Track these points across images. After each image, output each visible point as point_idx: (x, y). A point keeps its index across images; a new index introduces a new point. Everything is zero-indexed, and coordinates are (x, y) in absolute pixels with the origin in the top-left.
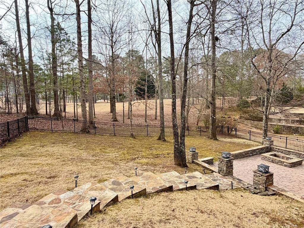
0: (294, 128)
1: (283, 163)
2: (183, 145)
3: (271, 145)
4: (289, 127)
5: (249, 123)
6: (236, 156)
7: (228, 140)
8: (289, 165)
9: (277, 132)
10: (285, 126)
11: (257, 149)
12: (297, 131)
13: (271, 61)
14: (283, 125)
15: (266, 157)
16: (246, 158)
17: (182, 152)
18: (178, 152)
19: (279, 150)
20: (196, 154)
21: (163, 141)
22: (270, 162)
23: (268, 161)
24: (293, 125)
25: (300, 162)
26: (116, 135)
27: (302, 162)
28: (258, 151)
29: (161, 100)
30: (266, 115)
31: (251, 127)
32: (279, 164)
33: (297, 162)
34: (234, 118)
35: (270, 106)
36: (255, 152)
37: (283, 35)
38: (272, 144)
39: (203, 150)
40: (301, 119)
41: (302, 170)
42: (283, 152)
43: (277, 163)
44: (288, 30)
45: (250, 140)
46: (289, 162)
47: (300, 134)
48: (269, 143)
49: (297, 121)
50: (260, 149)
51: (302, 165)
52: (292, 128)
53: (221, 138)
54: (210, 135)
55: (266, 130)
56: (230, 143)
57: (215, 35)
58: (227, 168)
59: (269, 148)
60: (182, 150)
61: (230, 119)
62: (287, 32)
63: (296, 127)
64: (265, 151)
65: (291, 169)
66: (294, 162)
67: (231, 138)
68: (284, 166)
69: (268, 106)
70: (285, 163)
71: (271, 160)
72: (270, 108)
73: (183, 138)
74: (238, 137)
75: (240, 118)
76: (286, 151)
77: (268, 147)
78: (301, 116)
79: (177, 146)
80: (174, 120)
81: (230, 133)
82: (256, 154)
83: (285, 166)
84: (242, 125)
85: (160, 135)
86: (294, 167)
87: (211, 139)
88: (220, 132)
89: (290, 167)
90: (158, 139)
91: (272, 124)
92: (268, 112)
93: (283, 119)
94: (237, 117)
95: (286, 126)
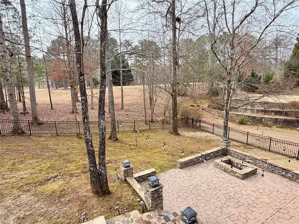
0: (259, 118)
1: (236, 174)
2: (102, 166)
3: (227, 147)
4: (254, 117)
5: (216, 112)
6: (186, 164)
7: (191, 134)
8: (241, 176)
9: (242, 123)
10: (249, 116)
11: (212, 153)
12: (261, 121)
13: (233, 48)
14: (248, 115)
15: (219, 165)
16: (197, 165)
17: (101, 176)
18: (94, 177)
19: (235, 153)
20: (130, 170)
21: (114, 141)
22: (223, 170)
23: (220, 169)
24: (258, 116)
25: (255, 171)
26: (59, 134)
27: (257, 171)
28: (212, 154)
29: (110, 93)
30: (226, 110)
31: (217, 117)
32: (231, 174)
33: (250, 172)
34: (203, 107)
35: (231, 100)
36: (208, 157)
37: (246, 17)
38: (229, 146)
39: (156, 152)
40: (266, 109)
41: (255, 183)
42: (239, 155)
43: (229, 173)
44: (252, 11)
45: (213, 133)
46: (241, 174)
47: (264, 124)
48: (226, 144)
49: (262, 111)
50: (215, 152)
51: (256, 174)
52: (256, 119)
53: (185, 131)
54: (171, 130)
55: (226, 126)
56: (191, 138)
57: (177, 16)
58: (152, 200)
59: (226, 150)
60: (101, 173)
61: (199, 108)
62: (251, 13)
63: (260, 117)
64: (221, 153)
65: (243, 181)
66: (247, 172)
67: (194, 132)
68: (236, 177)
69: (229, 99)
70: (237, 174)
71: (223, 169)
72: (230, 102)
73: (102, 157)
74: (202, 130)
75: (208, 107)
76: (242, 154)
77: (224, 148)
78: (266, 105)
79: (92, 169)
80: (86, 134)
81: (195, 125)
82: (210, 159)
83: (238, 177)
84: (210, 114)
85: (111, 134)
86: (247, 178)
87: (172, 134)
88: (185, 124)
89: (243, 179)
90: (108, 139)
91: (238, 115)
92: (228, 107)
93: (248, 109)
94: (206, 106)
95: (251, 116)
